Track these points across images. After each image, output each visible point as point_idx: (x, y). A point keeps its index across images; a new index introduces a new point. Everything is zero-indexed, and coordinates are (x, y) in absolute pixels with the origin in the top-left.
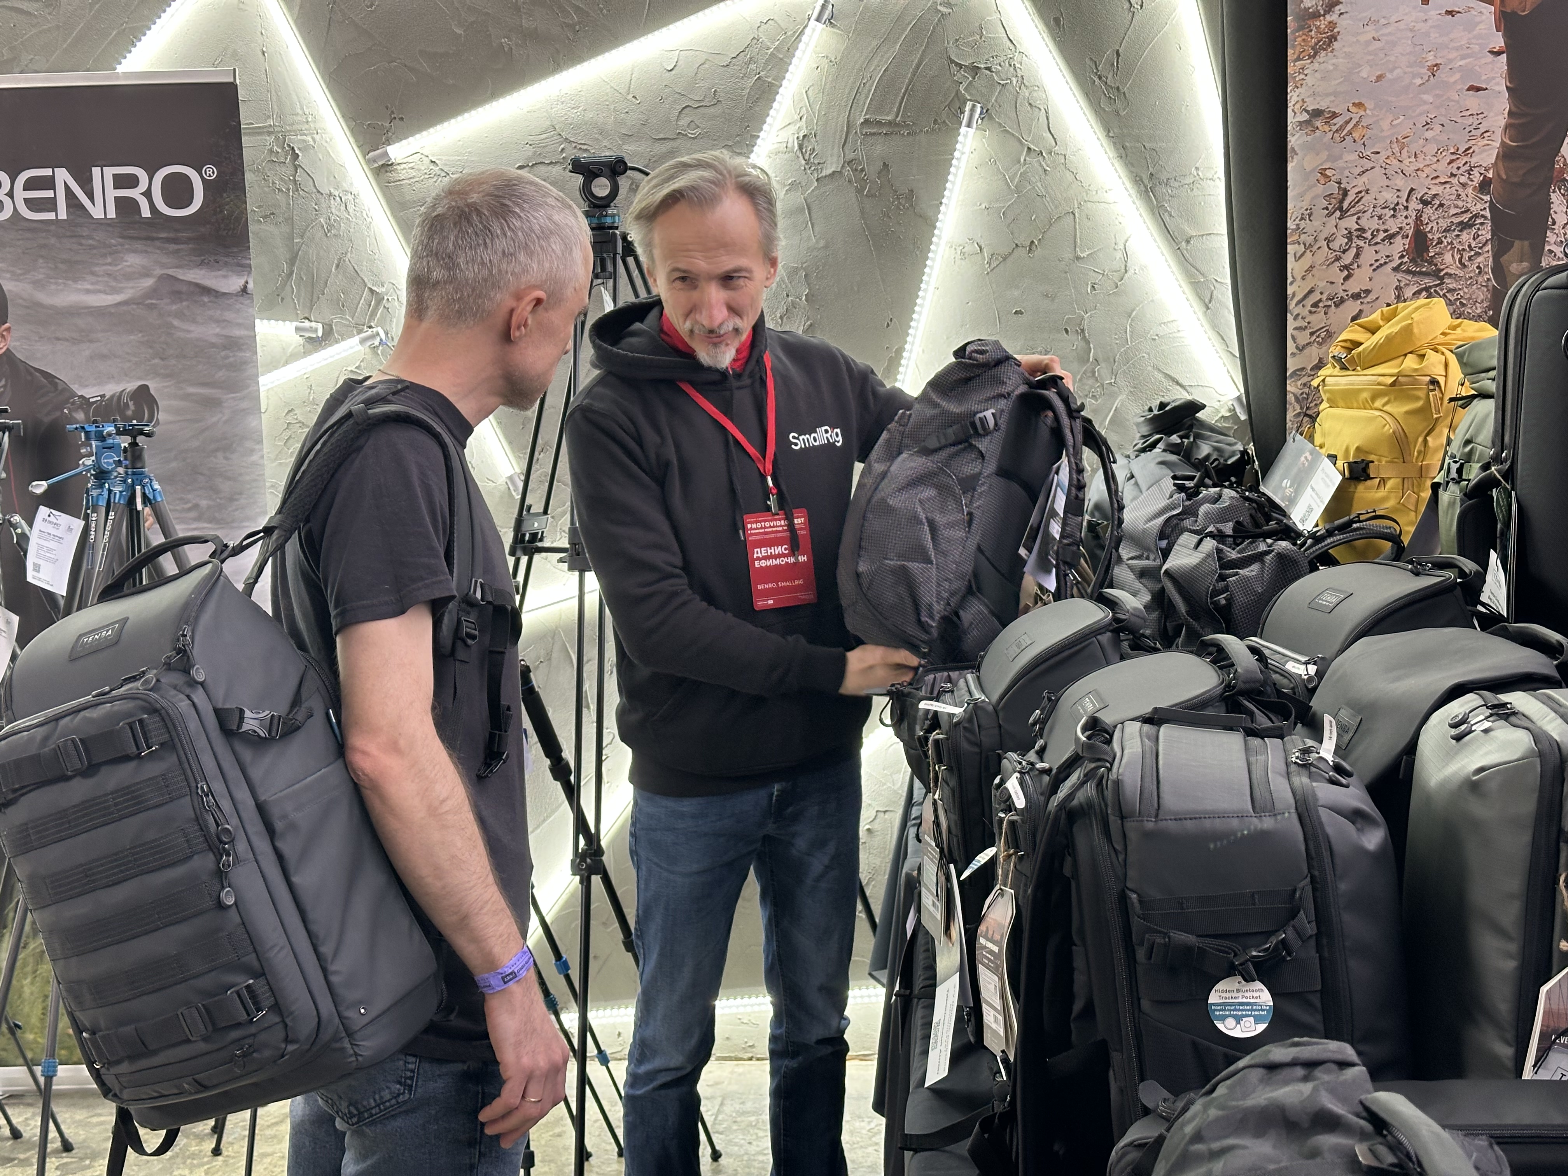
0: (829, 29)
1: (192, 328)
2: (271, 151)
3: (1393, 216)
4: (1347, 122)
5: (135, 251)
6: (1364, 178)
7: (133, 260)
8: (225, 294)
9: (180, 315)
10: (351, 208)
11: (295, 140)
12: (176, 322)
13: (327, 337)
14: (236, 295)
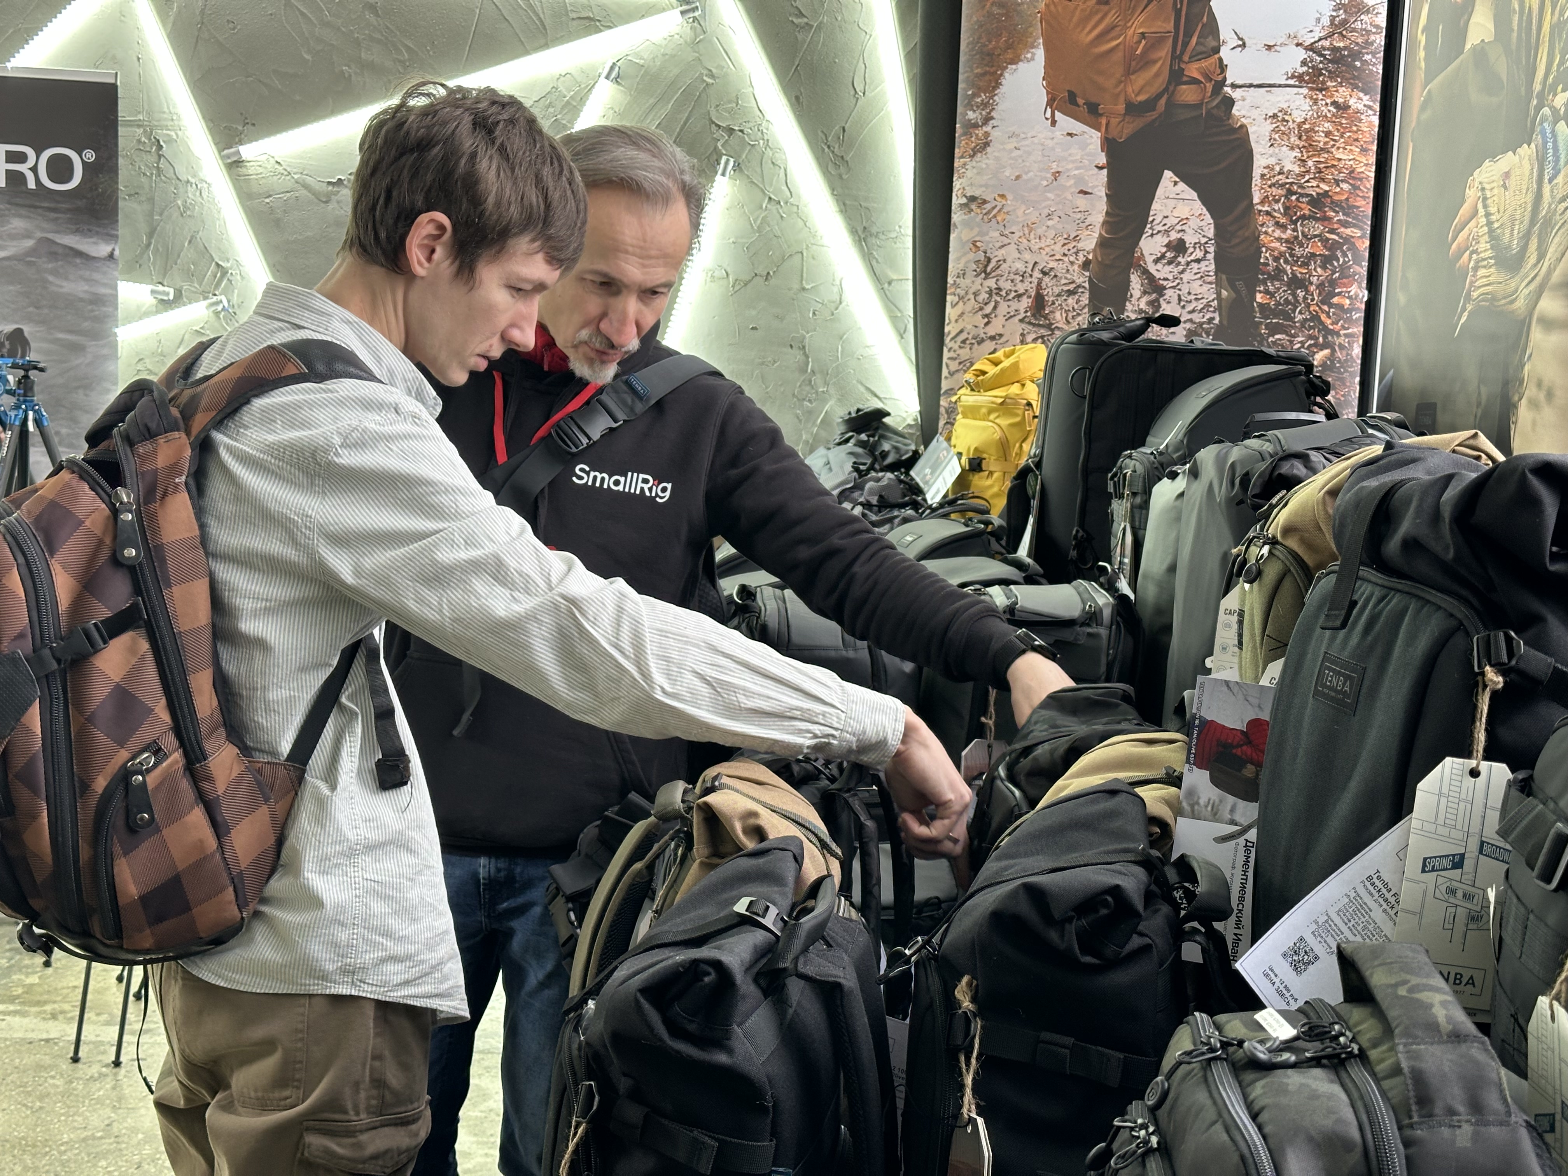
0: (616, 86)
1: (64, 284)
2: (139, 141)
3: (1022, 281)
4: (994, 208)
5: (20, 216)
6: (1003, 251)
7: (17, 224)
8: (94, 258)
9: (55, 273)
10: (205, 194)
11: (160, 134)
12: (51, 278)
13: (178, 300)
14: (105, 259)
